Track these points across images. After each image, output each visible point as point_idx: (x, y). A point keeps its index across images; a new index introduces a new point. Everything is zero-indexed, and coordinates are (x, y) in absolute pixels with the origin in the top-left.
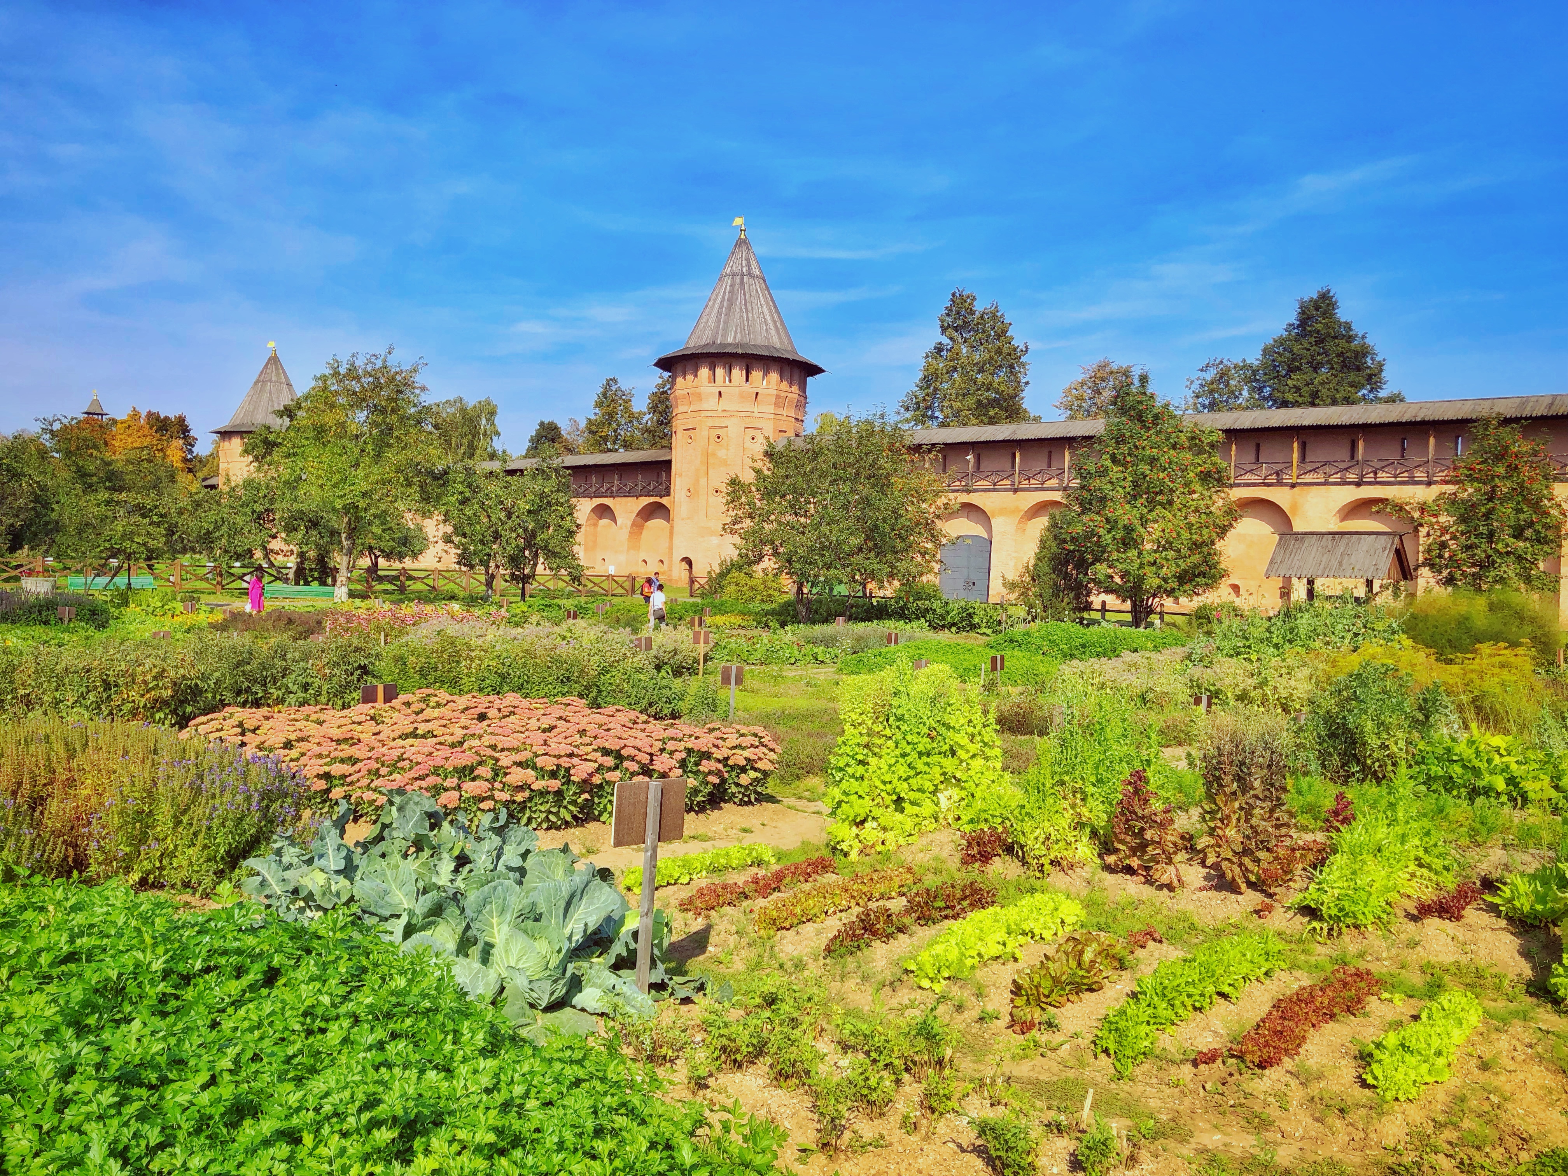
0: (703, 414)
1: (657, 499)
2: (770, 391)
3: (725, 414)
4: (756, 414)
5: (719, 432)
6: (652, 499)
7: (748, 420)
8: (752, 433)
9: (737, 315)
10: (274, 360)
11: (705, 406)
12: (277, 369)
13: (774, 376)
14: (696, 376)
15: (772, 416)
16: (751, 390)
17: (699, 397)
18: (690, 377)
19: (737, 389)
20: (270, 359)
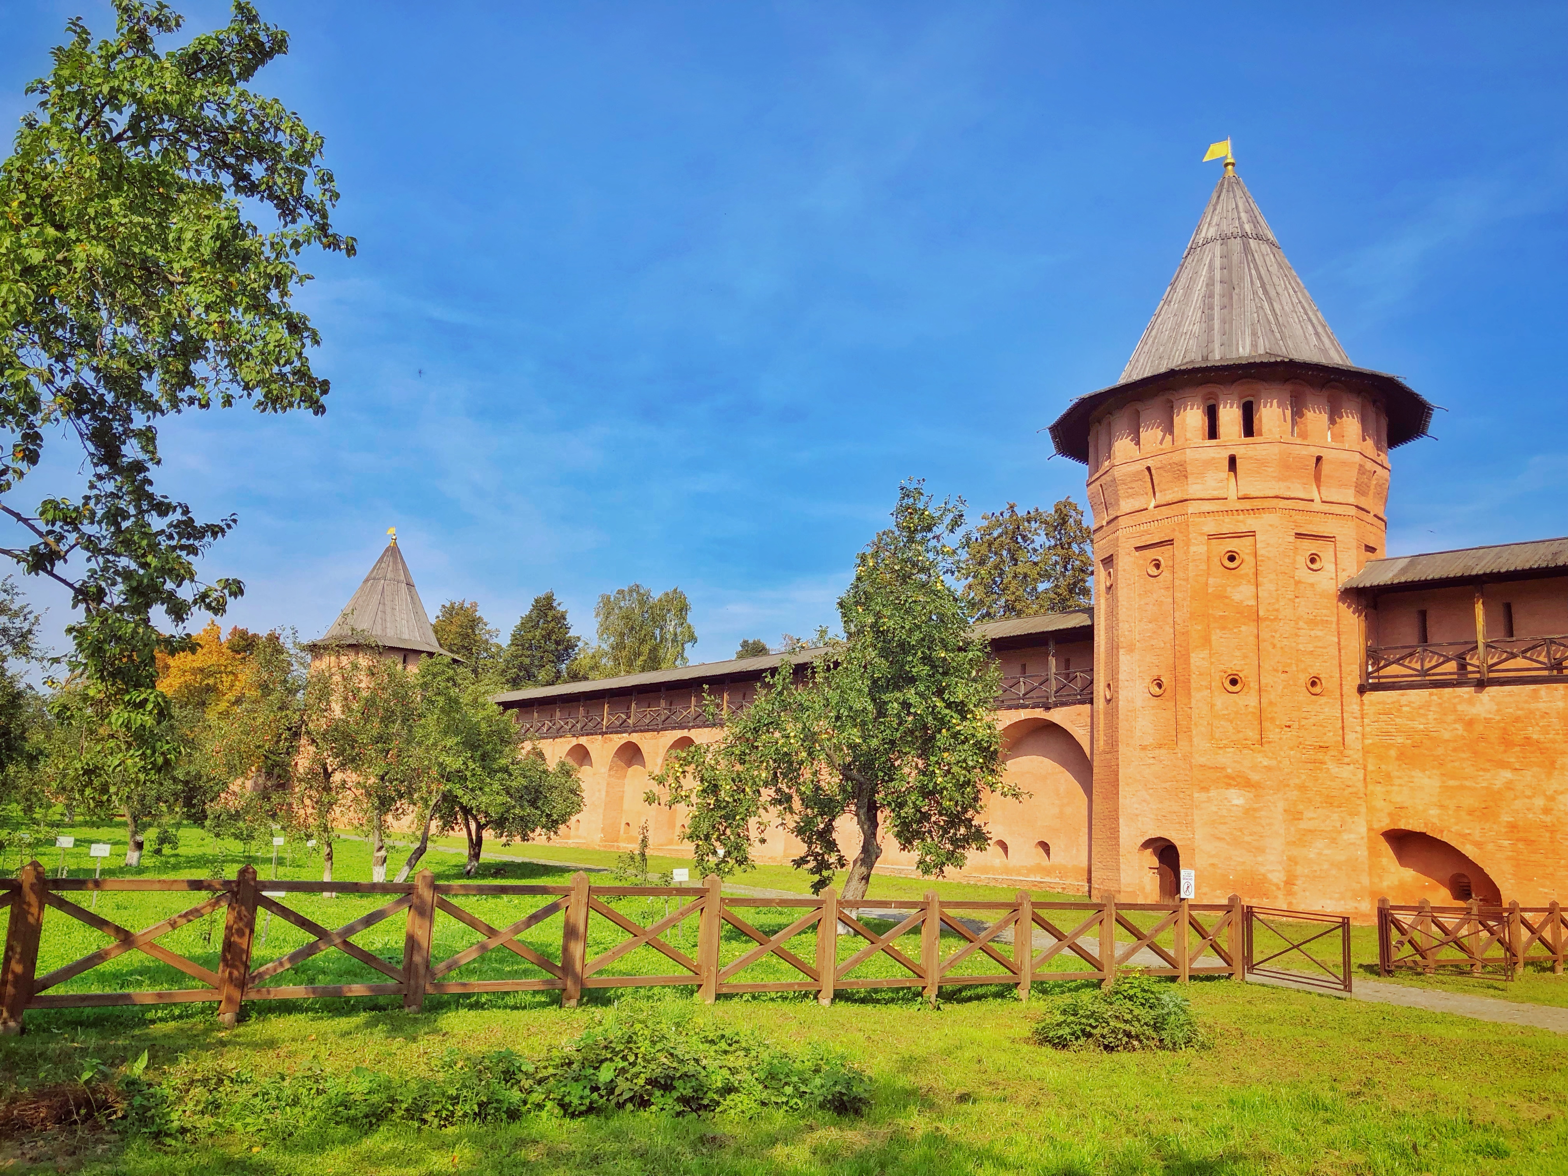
0: (1192, 508)
1: (1039, 713)
2: (1345, 455)
3: (1247, 504)
4: (1317, 506)
5: (1232, 545)
6: (1023, 714)
7: (1298, 517)
8: (1310, 546)
9: (1250, 306)
10: (393, 551)
11: (1194, 489)
12: (395, 562)
13: (1351, 424)
14: (1169, 428)
15: (1353, 511)
16: (1305, 452)
17: (1181, 472)
18: (1151, 435)
19: (1275, 449)
20: (387, 550)
